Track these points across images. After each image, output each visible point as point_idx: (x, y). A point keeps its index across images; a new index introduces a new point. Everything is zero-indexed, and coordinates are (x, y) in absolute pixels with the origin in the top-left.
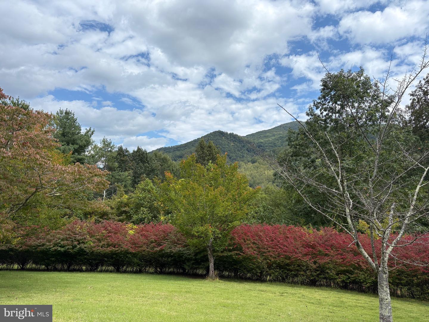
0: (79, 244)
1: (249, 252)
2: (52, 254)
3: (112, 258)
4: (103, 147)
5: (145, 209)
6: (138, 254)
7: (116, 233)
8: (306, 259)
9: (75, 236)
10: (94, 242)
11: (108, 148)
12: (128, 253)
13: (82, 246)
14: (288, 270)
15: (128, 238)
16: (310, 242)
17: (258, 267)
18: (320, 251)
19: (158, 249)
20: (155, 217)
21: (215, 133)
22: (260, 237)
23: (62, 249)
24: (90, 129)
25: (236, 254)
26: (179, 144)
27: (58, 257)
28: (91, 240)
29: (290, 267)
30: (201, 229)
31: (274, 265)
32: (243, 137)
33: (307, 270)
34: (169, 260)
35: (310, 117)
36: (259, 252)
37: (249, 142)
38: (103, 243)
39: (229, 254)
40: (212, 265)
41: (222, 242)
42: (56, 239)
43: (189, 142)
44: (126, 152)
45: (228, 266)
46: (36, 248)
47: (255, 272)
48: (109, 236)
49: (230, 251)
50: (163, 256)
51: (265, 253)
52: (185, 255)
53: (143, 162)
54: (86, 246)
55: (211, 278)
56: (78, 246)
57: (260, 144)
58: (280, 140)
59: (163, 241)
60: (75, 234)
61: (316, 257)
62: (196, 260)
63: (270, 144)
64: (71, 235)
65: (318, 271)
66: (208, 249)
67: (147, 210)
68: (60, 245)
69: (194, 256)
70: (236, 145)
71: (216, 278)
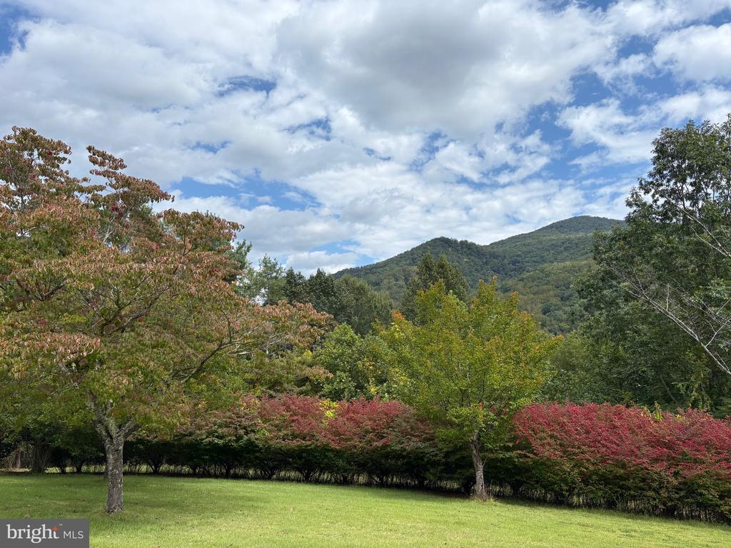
0: (247, 433)
1: (546, 452)
2: (205, 449)
3: (300, 458)
4: (264, 272)
5: (343, 375)
6: (344, 452)
7: (304, 416)
8: (657, 468)
9: (239, 420)
10: (270, 431)
11: (272, 273)
12: (328, 450)
13: (252, 436)
14: (621, 487)
15: (325, 423)
16: (664, 437)
17: (565, 481)
18: (684, 454)
19: (379, 444)
20: (360, 387)
21: (435, 240)
22: (563, 425)
23: (221, 442)
24: (244, 243)
25: (520, 454)
26: (375, 262)
27: (214, 455)
28: (265, 427)
29: (626, 483)
30: (465, 411)
31: (594, 477)
32: (484, 246)
33: (661, 488)
34: (399, 463)
35: (635, 208)
36: (564, 453)
37: (494, 256)
38: (285, 432)
39: (508, 455)
40: (480, 475)
41: (498, 434)
42: (210, 425)
43: (391, 259)
44: (300, 278)
45: (504, 476)
46: (180, 439)
47: (557, 489)
48: (293, 421)
49: (507, 449)
50: (387, 456)
51: (575, 454)
52: (428, 455)
53: (327, 294)
54: (257, 436)
55: (481, 497)
56: (246, 438)
57: (516, 258)
58: (552, 249)
59: (385, 430)
60: (239, 417)
61: (677, 465)
62: (446, 464)
63: (534, 259)
64: (232, 419)
65: (681, 490)
66: (472, 446)
67: (346, 377)
68: (216, 434)
69: (444, 458)
70: (472, 261)
71: (489, 498)
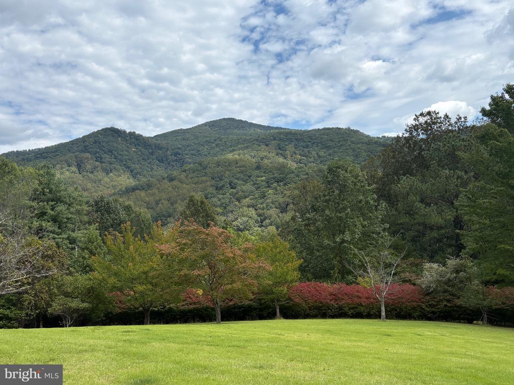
1: (296, 301)
8: (332, 302)
16: (333, 293)
25: (288, 302)
29: (322, 308)
31: (313, 308)
33: (332, 309)
36: (303, 300)
40: (278, 310)
51: (306, 300)
57: (177, 150)
58: (207, 145)
61: (338, 301)
63: (191, 152)
65: (338, 309)
70: (140, 151)
